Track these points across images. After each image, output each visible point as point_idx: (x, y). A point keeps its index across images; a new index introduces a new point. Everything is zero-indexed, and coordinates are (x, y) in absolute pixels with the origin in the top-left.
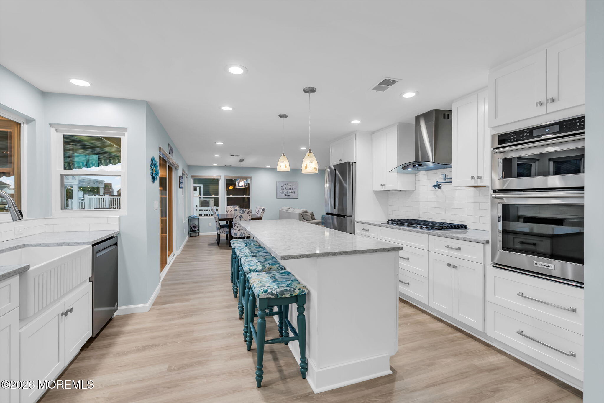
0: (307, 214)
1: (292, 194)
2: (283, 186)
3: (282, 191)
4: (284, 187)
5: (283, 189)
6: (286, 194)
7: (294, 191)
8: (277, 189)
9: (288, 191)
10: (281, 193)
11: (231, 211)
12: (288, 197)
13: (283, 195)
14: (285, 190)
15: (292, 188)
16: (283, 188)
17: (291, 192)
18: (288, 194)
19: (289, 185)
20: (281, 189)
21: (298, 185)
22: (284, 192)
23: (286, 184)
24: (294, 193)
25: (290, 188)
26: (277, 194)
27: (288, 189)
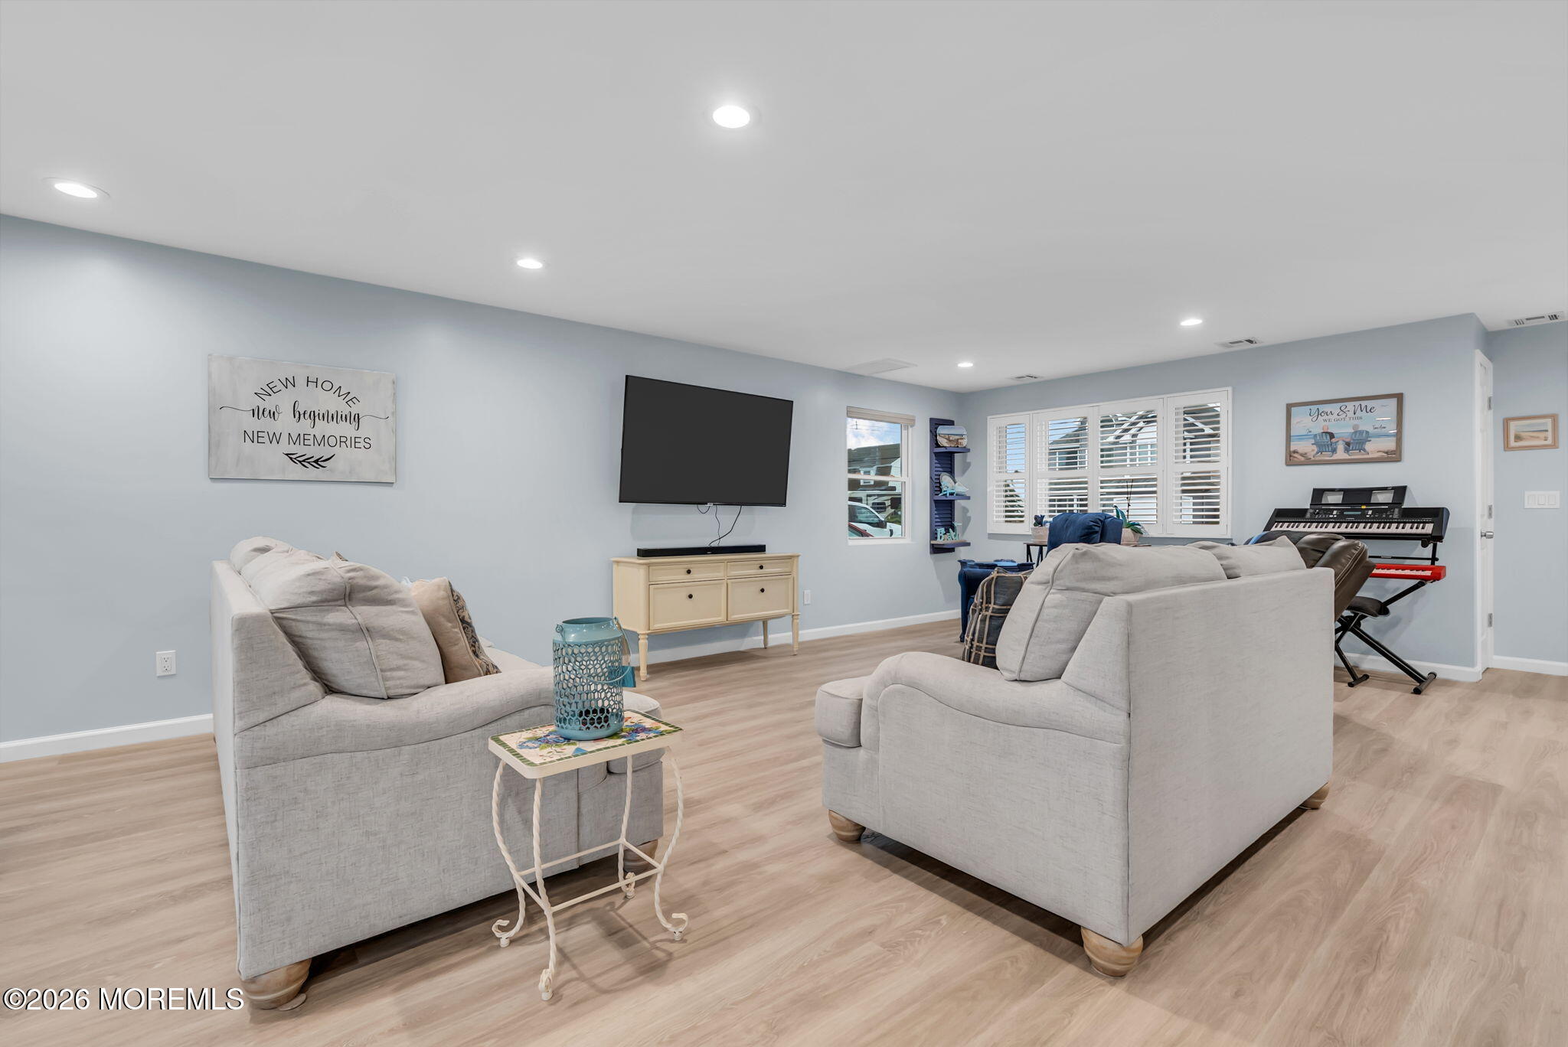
0: (363, 614)
1: (344, 455)
2: (270, 390)
3: (265, 424)
4: (283, 401)
5: (272, 415)
6: (298, 450)
7: (363, 432)
8: (216, 408)
9: (312, 432)
10: (255, 437)
12: (312, 472)
13: (272, 457)
14: (286, 424)
15: (345, 410)
16: (269, 404)
17: (342, 441)
18: (315, 452)
19: (327, 386)
20: (256, 413)
21: (394, 394)
22: (285, 438)
23: (301, 382)
24: (367, 446)
25: (334, 412)
26: (213, 446)
27: (316, 414)
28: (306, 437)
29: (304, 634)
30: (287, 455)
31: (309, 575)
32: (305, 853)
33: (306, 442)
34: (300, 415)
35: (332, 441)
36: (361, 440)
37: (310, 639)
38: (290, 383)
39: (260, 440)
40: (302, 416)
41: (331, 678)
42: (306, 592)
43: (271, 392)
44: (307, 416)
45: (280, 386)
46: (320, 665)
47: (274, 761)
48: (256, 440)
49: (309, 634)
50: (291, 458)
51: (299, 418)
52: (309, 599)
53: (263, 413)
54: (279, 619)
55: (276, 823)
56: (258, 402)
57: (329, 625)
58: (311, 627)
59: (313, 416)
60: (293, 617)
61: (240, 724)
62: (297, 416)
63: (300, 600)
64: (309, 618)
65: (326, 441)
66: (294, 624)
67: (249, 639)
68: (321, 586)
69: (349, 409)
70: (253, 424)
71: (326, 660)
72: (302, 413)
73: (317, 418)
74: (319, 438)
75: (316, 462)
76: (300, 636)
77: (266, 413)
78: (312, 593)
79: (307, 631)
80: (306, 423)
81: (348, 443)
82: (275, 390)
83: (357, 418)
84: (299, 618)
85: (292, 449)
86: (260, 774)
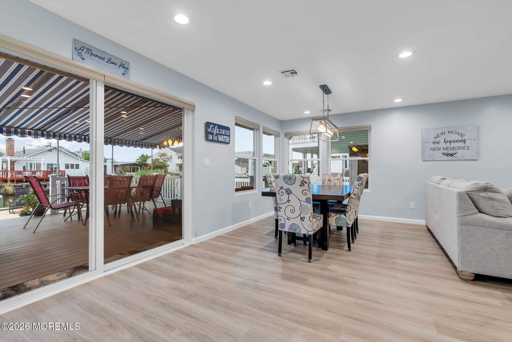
0: (490, 194)
1: (460, 152)
2: (438, 136)
3: (437, 146)
4: (441, 139)
5: (438, 143)
6: (446, 152)
7: (467, 145)
8: (424, 142)
9: (450, 146)
10: (434, 149)
11: (329, 180)
12: (450, 158)
13: (438, 154)
14: (442, 145)
15: (461, 139)
16: (437, 140)
17: (459, 148)
18: (451, 152)
19: (455, 132)
20: (434, 143)
21: (478, 131)
22: (442, 149)
23: (446, 133)
24: (468, 149)
25: (457, 140)
26: (423, 152)
27: (451, 141)
28: (448, 148)
29: (473, 198)
30: (442, 153)
31: (474, 184)
32: (474, 248)
33: (448, 149)
34: (446, 142)
35: (456, 148)
36: (466, 147)
37: (475, 199)
38: (443, 133)
39: (435, 150)
40: (447, 142)
41: (481, 209)
42: (474, 188)
43: (438, 137)
44: (448, 142)
45: (440, 135)
46: (478, 205)
47: (467, 225)
48: (434, 150)
49: (475, 198)
50: (444, 154)
51: (446, 143)
52: (475, 189)
53: (436, 143)
54: (467, 193)
55: (467, 239)
56: (434, 140)
57: (481, 196)
58: (475, 196)
59: (450, 142)
60: (471, 193)
61: (458, 215)
62: (445, 142)
63: (473, 190)
64: (475, 194)
65: (454, 149)
66: (471, 195)
67: (461, 197)
68: (478, 187)
69: (462, 138)
70: (433, 146)
71: (479, 204)
72: (447, 141)
73: (451, 142)
74: (452, 148)
75: (451, 155)
76: (472, 198)
77: (437, 143)
78: (476, 188)
79: (475, 197)
80: (448, 144)
81: (461, 148)
82: (439, 136)
83: (465, 141)
84: (472, 194)
85: (444, 152)
86: (464, 227)
